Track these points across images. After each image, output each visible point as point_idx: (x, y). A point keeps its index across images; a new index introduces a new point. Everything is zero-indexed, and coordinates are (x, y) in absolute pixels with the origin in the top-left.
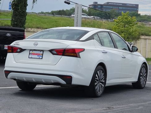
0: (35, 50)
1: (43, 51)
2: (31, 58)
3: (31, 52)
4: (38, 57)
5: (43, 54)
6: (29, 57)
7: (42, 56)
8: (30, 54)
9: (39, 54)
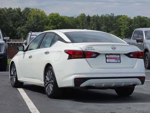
0: (111, 54)
1: (119, 54)
2: (109, 62)
3: (107, 56)
4: (117, 61)
5: (120, 58)
6: (107, 62)
7: (120, 60)
8: (106, 58)
9: (117, 58)
